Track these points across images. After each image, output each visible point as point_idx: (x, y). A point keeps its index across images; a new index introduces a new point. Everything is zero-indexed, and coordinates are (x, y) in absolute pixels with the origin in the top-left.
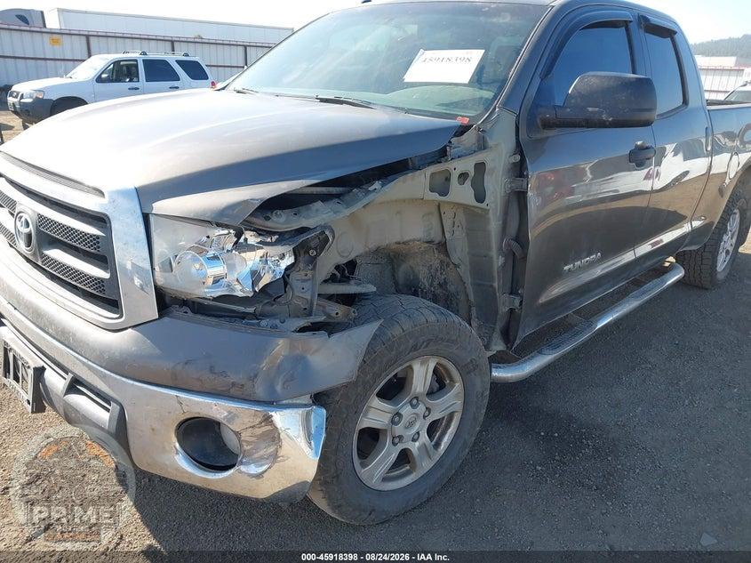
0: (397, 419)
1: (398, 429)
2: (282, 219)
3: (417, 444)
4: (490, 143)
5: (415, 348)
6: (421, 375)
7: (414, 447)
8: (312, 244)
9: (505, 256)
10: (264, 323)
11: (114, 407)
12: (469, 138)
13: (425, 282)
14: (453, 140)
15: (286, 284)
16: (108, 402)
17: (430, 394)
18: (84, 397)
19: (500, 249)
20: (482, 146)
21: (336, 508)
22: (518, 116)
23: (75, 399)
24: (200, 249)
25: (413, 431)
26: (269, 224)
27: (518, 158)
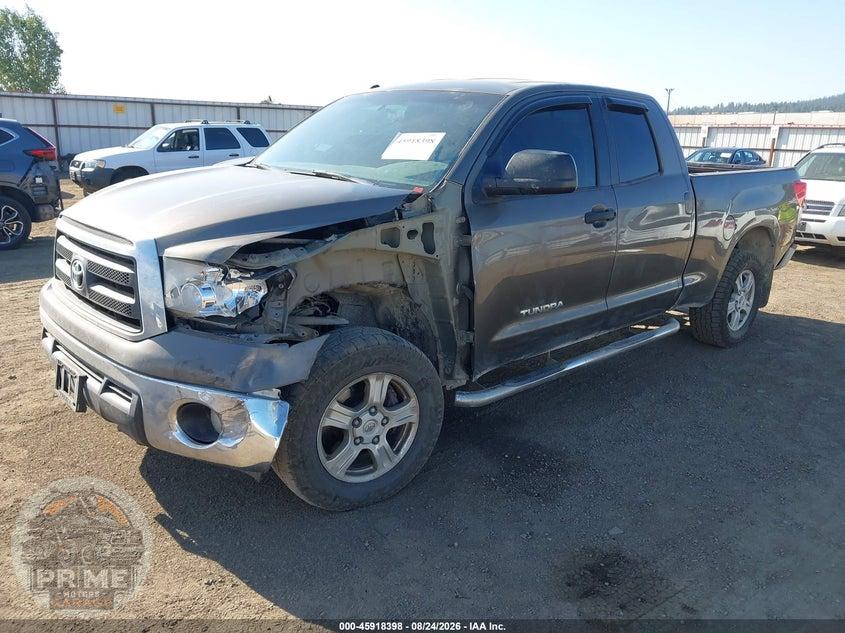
0: (357, 422)
1: (359, 432)
2: (257, 260)
3: (377, 446)
4: (438, 208)
5: (367, 364)
6: (377, 389)
7: (375, 449)
8: (280, 279)
9: (459, 298)
10: (242, 336)
11: (134, 398)
12: (419, 204)
13: (401, 322)
14: (406, 205)
15: (262, 310)
16: (130, 395)
17: (388, 404)
18: (114, 395)
19: (454, 292)
20: (431, 209)
21: (303, 489)
22: (464, 187)
23: (108, 396)
24: (199, 282)
25: (373, 435)
26: (245, 263)
27: (464, 219)
